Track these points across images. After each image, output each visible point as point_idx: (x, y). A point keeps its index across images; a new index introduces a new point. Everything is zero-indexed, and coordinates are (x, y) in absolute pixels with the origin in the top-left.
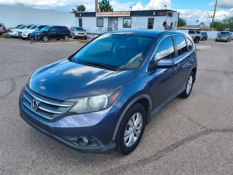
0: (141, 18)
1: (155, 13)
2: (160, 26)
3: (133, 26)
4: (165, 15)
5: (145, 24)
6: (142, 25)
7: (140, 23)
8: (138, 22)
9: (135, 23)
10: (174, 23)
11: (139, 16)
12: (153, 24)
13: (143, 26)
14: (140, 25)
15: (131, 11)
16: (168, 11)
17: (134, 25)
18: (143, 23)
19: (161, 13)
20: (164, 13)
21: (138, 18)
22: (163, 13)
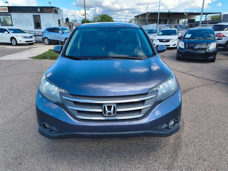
0: (24, 15)
1: (40, 9)
2: (48, 24)
3: (15, 24)
4: (51, 12)
5: (30, 21)
6: (27, 23)
7: (24, 20)
8: (21, 19)
9: (17, 20)
10: (61, 20)
11: (21, 12)
12: (40, 21)
13: (29, 24)
14: (24, 22)
15: (8, 6)
16: (53, 8)
17: (16, 22)
18: (28, 21)
19: (46, 10)
20: (50, 10)
21: (20, 14)
22: (48, 10)
